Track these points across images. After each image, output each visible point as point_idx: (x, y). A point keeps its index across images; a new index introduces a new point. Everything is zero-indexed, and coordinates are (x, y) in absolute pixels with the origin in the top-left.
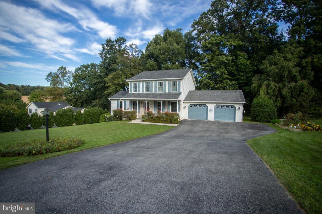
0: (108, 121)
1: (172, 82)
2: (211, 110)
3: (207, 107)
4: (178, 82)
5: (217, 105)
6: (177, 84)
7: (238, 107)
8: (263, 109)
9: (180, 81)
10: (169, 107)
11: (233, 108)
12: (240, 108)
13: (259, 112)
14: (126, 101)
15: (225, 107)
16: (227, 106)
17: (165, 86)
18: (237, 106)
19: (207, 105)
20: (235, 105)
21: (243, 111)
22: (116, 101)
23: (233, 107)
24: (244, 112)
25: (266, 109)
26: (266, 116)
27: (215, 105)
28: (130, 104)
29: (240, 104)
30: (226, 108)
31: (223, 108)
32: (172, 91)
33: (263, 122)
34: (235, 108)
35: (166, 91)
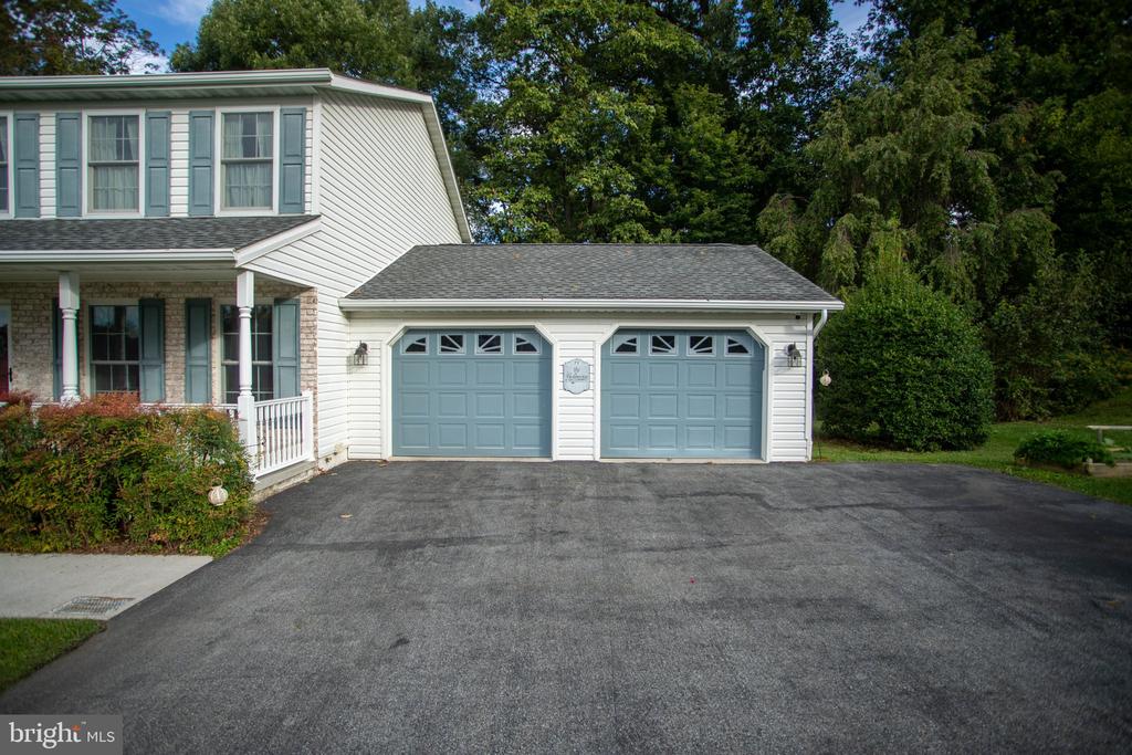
1: (227, 116)
2: (576, 376)
3: (548, 346)
4: (284, 115)
5: (620, 331)
6: (270, 140)
7: (783, 346)
8: (925, 357)
9: (302, 114)
10: (198, 351)
11: (741, 349)
12: (799, 347)
13: (900, 379)
15: (682, 349)
16: (701, 341)
17: (160, 160)
18: (774, 338)
19: (546, 329)
20: (761, 331)
21: (817, 375)
23: (742, 344)
24: (826, 379)
25: (943, 355)
26: (946, 406)
27: (606, 330)
29: (799, 317)
30: (691, 353)
31: (673, 352)
32: (230, 202)
33: (927, 449)
34: (761, 349)
35: (167, 205)
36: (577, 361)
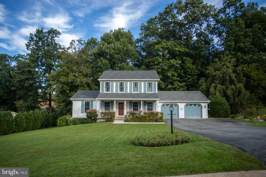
0: (71, 124)
1: (147, 83)
2: (181, 109)
3: (178, 106)
4: (154, 83)
5: (186, 104)
6: (152, 85)
7: (204, 106)
8: (221, 106)
9: (156, 83)
10: (145, 107)
11: (199, 106)
12: (206, 106)
13: (218, 109)
14: (93, 102)
15: (193, 106)
16: (195, 105)
17: (141, 87)
18: (203, 105)
19: (178, 104)
20: (202, 104)
21: (208, 108)
22: (80, 102)
23: (199, 105)
24: (209, 109)
25: (223, 106)
26: (224, 112)
27: (185, 104)
28: (101, 105)
29: (206, 102)
30: (194, 106)
31: (192, 106)
32: (148, 91)
33: (222, 117)
34: (202, 106)
35: (141, 92)
36: (182, 107)
